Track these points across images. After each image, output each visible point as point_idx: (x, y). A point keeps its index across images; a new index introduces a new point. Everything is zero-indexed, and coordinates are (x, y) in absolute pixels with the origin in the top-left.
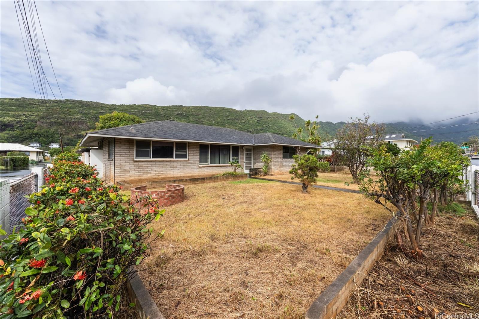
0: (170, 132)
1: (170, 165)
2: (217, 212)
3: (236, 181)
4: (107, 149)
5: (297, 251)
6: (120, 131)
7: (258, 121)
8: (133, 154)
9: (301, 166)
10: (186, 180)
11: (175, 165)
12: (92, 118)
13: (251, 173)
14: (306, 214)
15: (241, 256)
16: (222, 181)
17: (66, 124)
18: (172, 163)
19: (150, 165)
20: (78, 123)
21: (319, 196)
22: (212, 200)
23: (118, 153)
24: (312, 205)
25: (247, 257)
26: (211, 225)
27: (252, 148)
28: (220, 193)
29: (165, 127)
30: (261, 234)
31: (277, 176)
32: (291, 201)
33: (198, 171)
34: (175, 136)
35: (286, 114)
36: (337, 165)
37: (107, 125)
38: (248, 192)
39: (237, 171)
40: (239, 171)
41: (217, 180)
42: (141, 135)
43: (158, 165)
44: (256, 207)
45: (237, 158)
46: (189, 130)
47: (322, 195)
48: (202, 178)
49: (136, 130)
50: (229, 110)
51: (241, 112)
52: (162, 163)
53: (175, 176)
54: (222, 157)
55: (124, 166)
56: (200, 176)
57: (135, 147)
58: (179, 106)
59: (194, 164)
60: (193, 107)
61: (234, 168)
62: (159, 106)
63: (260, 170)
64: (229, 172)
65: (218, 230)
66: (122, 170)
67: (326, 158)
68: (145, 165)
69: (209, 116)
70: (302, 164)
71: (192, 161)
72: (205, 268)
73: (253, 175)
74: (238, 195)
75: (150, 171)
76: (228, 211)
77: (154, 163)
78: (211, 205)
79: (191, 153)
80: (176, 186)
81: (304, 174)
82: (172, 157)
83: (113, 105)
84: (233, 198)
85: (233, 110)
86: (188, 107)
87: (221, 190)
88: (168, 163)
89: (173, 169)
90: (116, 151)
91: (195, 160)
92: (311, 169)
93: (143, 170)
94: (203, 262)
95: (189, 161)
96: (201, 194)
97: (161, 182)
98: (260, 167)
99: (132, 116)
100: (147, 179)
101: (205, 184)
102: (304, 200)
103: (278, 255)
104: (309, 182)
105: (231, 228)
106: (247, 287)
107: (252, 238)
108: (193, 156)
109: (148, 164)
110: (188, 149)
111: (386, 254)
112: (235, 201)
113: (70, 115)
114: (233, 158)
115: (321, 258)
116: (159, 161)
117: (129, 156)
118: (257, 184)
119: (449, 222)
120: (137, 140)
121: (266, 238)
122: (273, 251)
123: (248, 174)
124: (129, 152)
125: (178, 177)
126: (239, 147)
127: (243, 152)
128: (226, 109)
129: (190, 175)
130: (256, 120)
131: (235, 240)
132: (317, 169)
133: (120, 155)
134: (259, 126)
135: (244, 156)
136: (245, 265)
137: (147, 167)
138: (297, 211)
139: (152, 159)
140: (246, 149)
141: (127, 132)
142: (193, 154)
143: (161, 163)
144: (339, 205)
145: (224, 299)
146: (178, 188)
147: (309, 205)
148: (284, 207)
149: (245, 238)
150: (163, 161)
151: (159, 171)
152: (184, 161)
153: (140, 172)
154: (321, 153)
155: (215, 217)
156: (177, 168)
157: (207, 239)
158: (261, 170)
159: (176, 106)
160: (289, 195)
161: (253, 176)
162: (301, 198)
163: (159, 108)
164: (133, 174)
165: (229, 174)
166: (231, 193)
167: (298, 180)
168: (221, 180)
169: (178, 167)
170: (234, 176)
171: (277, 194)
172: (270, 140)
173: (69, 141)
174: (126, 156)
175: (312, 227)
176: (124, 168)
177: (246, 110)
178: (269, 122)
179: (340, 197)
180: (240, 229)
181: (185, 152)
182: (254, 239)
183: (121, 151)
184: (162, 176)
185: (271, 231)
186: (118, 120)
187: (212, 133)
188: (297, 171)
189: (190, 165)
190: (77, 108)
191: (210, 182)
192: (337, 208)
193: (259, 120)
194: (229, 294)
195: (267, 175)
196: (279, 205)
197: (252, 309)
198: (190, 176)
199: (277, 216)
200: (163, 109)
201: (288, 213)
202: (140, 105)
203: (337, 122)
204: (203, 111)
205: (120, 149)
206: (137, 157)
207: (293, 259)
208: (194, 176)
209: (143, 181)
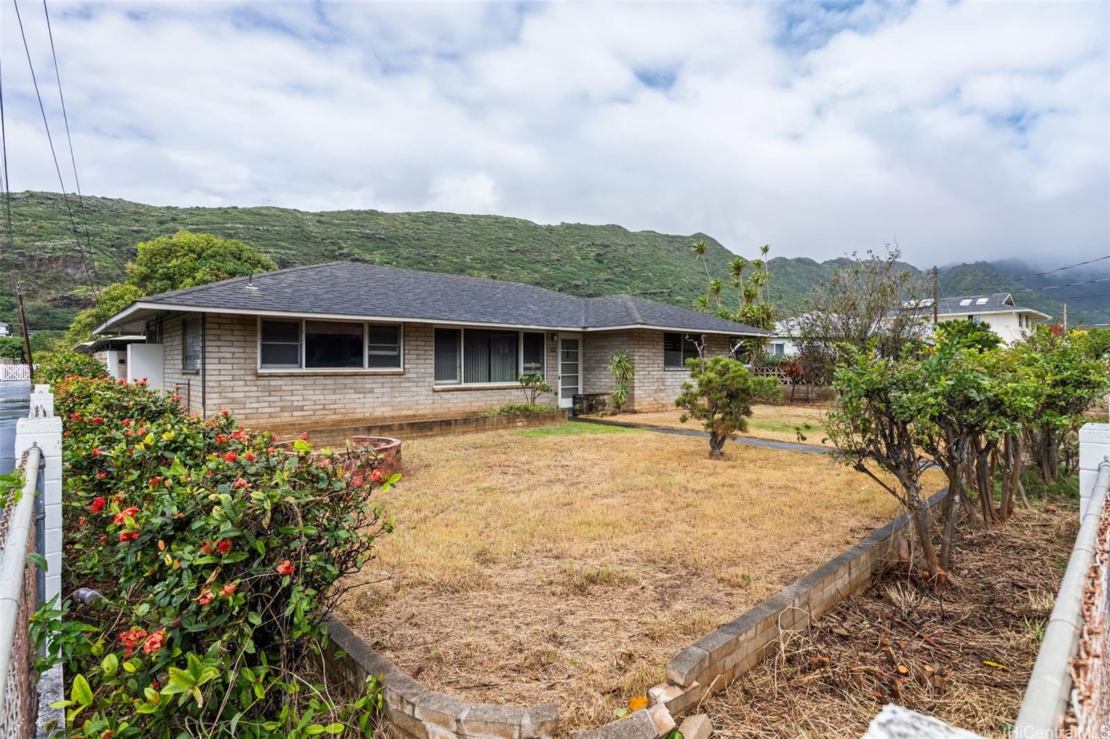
0: (354, 295)
1: (353, 386)
2: (489, 505)
3: (537, 429)
4: (177, 342)
5: (677, 582)
6: (221, 294)
7: (598, 255)
8: (253, 356)
9: (707, 389)
10: (401, 427)
11: (367, 386)
12: (108, 246)
13: (577, 406)
14: (709, 507)
15: (548, 592)
16: (497, 429)
17: (28, 265)
18: (359, 379)
19: (301, 387)
20: (65, 262)
21: (751, 465)
22: (473, 477)
23: (213, 355)
24: (731, 486)
25: (561, 594)
26: (476, 534)
27: (580, 338)
28: (494, 459)
29: (339, 281)
30: (595, 549)
31: (650, 415)
32: (680, 478)
33: (431, 401)
34: (368, 306)
35: (678, 237)
36: (816, 384)
37: (161, 271)
38: (567, 455)
39: (537, 401)
40: (543, 401)
41: (485, 425)
42: (276, 305)
43: (322, 387)
44: (588, 493)
45: (539, 365)
46: (406, 289)
47: (759, 463)
48: (443, 421)
49: (263, 290)
50: (514, 225)
51: (550, 229)
52: (333, 382)
53: (367, 415)
54: (496, 364)
55: (229, 389)
56: (436, 415)
57: (259, 337)
58: (365, 212)
59: (419, 384)
60: (409, 214)
61: (529, 392)
62: (307, 213)
63: (601, 398)
64: (518, 405)
65: (493, 543)
66: (225, 400)
67: (783, 364)
68: (286, 385)
69: (455, 242)
70: (710, 381)
71: (415, 375)
72: (468, 614)
73: (582, 412)
74: (541, 464)
75: (301, 404)
76: (515, 501)
77: (310, 381)
78: (471, 488)
79: (411, 352)
80: (379, 440)
81: (715, 407)
82: (361, 365)
83: (168, 208)
84: (529, 471)
85: (526, 222)
86: (393, 214)
87: (496, 453)
88: (349, 381)
89: (362, 396)
90: (208, 349)
91: (423, 371)
92: (732, 396)
93: (281, 401)
94: (462, 604)
95: (407, 376)
96: (443, 463)
97: (333, 431)
98: (602, 391)
99: (231, 244)
100: (294, 425)
101: (451, 437)
102: (711, 475)
103: (632, 589)
104: (727, 428)
105: (524, 537)
106: (561, 644)
107: (575, 559)
108: (417, 361)
109: (295, 382)
110: (404, 341)
111: (876, 585)
112: (533, 480)
113: (40, 237)
114: (528, 365)
115: (727, 595)
116: (325, 375)
117: (243, 361)
118: (593, 436)
119: (1044, 519)
120: (262, 317)
121: (607, 557)
122: (622, 582)
123: (569, 409)
124: (242, 350)
125: (377, 419)
126: (543, 334)
127: (554, 350)
128: (505, 222)
129: (410, 413)
130: (593, 254)
131: (535, 562)
132: (748, 394)
133: (220, 358)
134: (601, 270)
135: (557, 360)
136: (558, 607)
137: (292, 393)
138: (690, 500)
139: (304, 370)
140: (563, 340)
141: (239, 295)
142: (418, 355)
143: (330, 381)
144: (799, 485)
145: (513, 663)
146: (383, 446)
147: (723, 486)
148: (658, 492)
149: (557, 557)
150: (336, 375)
151: (325, 402)
152: (394, 374)
153: (272, 404)
154: (774, 352)
155: (484, 514)
156: (375, 395)
157: (469, 562)
158: (606, 397)
159: (359, 213)
160: (676, 464)
161: (581, 416)
162: (705, 471)
163: (308, 217)
164: (255, 411)
165: (518, 409)
166: (523, 459)
167: (698, 425)
168: (495, 427)
169: (375, 391)
170: (531, 416)
171: (645, 460)
172: (629, 315)
173: (38, 316)
174: (236, 361)
175: (720, 533)
176: (230, 395)
177: (563, 223)
178: (630, 260)
179: (808, 466)
180: (546, 540)
181: (394, 349)
182: (580, 559)
183: (222, 349)
184: (333, 417)
185: (619, 544)
186: (192, 255)
187: (468, 295)
188: (696, 399)
189: (407, 385)
190: (60, 217)
191: (464, 433)
192: (792, 493)
193: (602, 252)
194: (523, 655)
195: (619, 413)
196: (646, 488)
197: (569, 677)
198: (409, 416)
199: (639, 512)
200: (318, 222)
201: (666, 506)
202: (249, 209)
203: (828, 260)
204: (436, 227)
205: (219, 343)
206: (264, 365)
207: (665, 597)
208: (420, 416)
209: (282, 430)
